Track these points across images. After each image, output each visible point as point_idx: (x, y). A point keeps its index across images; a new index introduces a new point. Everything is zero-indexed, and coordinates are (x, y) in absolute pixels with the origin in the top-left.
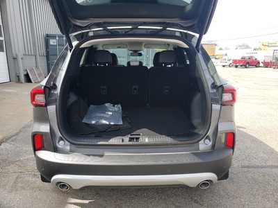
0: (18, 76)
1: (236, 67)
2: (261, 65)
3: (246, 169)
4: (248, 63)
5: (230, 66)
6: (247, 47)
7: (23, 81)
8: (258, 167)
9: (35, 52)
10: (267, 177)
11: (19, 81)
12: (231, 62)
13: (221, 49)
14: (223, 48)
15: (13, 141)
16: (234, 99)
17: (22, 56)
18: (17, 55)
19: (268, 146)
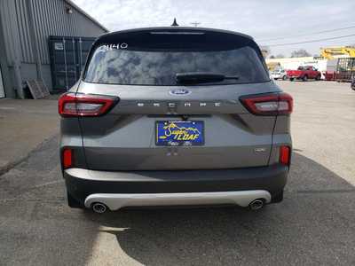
0: (16, 91)
1: (292, 80)
2: (323, 77)
3: (301, 195)
4: (306, 75)
5: (283, 79)
6: (306, 55)
7: (23, 97)
8: (316, 192)
9: (36, 59)
10: (326, 202)
11: (17, 96)
12: (285, 73)
13: (272, 57)
14: (275, 56)
15: (22, 167)
16: (290, 109)
17: (20, 64)
18: (13, 63)
19: (327, 170)
